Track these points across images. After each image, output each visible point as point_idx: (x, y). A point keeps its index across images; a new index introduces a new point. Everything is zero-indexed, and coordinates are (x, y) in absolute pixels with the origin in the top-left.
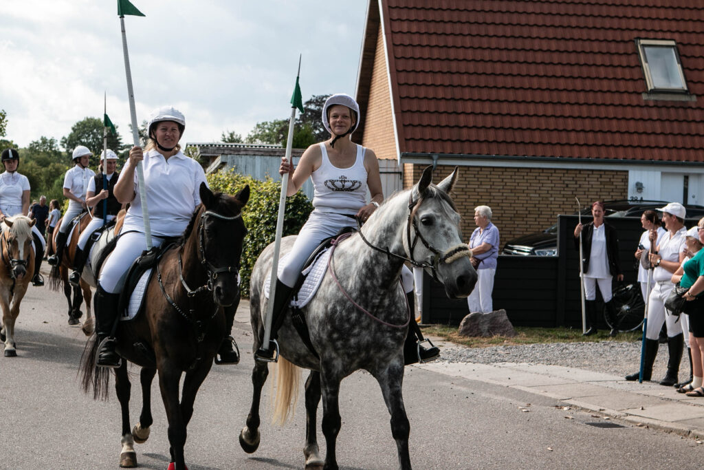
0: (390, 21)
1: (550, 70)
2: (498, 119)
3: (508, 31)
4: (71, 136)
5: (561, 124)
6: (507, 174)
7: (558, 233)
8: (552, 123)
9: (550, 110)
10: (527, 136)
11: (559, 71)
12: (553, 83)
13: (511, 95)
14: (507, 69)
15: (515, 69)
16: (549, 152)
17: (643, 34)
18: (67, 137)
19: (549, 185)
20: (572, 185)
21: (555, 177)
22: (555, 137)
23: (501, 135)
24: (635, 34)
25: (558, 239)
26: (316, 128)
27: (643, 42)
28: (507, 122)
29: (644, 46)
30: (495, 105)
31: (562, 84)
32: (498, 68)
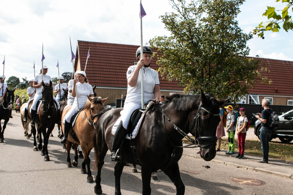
0: (81, 56)
1: (115, 68)
2: (104, 78)
3: (106, 59)
4: (8, 80)
5: (117, 79)
6: (106, 90)
7: (116, 103)
8: (116, 79)
9: (115, 76)
10: (110, 82)
11: (117, 68)
12: (116, 71)
13: (107, 73)
14: (106, 67)
15: (108, 67)
16: (115, 85)
17: (135, 61)
18: (7, 80)
19: (115, 93)
20: (120, 92)
21: (116, 91)
22: (116, 82)
23: (104, 82)
24: (134, 61)
25: (116, 104)
26: (65, 79)
27: (135, 62)
28: (106, 79)
29: (135, 63)
30: (103, 75)
31: (118, 71)
32: (104, 67)
